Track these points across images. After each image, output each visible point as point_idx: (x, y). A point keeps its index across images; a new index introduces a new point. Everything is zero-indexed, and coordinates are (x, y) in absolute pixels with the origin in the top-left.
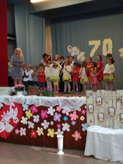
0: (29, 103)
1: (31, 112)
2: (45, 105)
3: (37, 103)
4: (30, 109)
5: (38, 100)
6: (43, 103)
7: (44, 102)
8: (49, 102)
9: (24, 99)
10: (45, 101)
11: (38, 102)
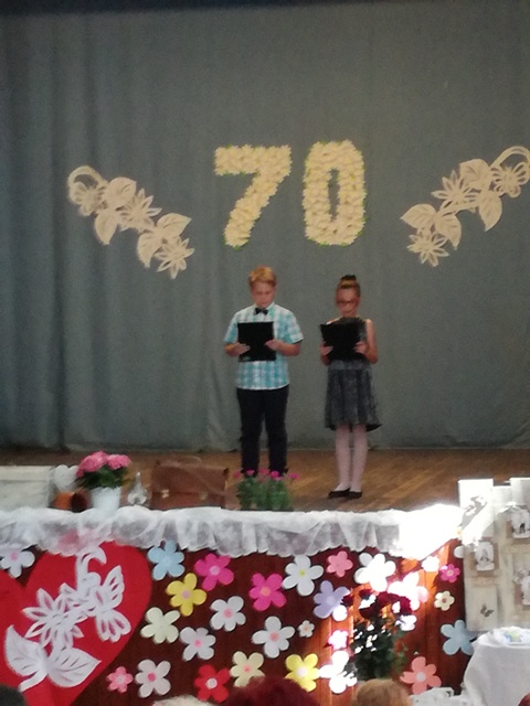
2: (270, 548)
3: (234, 543)
5: (237, 526)
6: (263, 541)
7: (270, 537)
8: (291, 535)
9: (159, 524)
10: (271, 529)
11: (240, 537)
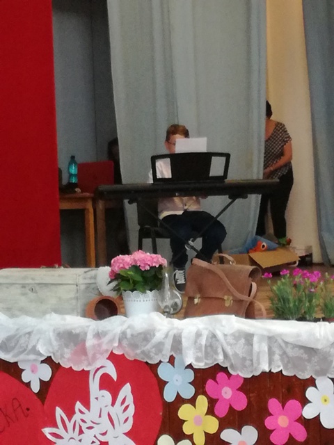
0: (198, 359)
1: (211, 411)
2: (286, 367)
3: (244, 359)
4: (205, 393)
5: (249, 338)
6: (277, 357)
7: (285, 353)
9: (167, 336)
10: (286, 343)
11: (251, 352)
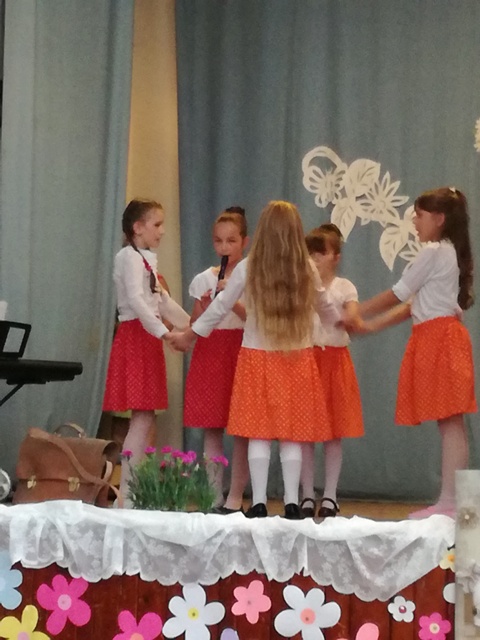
4: (35, 603)
10: (148, 538)
